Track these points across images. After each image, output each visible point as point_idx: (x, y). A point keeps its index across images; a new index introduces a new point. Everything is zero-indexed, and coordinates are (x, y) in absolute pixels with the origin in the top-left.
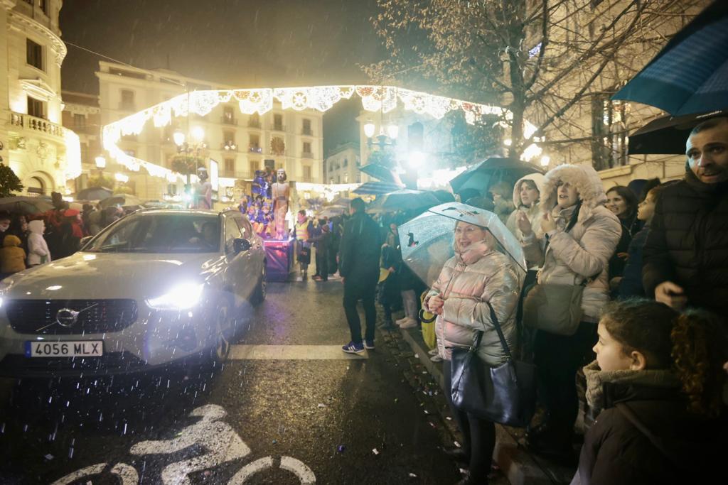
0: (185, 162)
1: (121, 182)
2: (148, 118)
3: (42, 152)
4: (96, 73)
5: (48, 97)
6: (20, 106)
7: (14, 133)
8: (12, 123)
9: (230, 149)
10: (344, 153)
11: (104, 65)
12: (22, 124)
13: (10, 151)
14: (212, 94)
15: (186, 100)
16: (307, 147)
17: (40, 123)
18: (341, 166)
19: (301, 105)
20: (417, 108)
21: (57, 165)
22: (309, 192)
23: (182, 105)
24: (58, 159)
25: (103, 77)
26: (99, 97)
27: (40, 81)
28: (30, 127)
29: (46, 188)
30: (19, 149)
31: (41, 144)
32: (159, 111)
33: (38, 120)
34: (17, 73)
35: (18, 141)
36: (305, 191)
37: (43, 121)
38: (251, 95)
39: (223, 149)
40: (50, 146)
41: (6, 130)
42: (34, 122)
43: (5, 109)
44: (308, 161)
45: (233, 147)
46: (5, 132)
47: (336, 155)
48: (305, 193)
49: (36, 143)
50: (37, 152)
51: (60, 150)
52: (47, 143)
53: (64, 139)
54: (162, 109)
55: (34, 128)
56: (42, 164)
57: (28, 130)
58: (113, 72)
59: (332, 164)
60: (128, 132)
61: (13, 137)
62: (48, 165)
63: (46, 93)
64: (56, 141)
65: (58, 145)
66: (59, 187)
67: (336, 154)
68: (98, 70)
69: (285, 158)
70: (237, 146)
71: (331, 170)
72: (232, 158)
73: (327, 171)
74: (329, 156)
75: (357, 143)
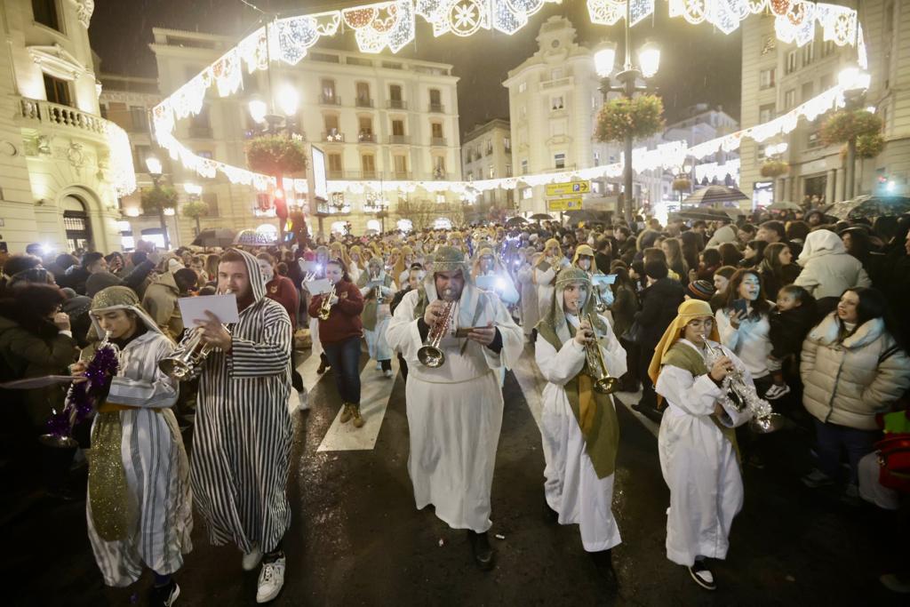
0: (271, 151)
1: (191, 195)
2: (209, 85)
3: (76, 157)
4: (150, 45)
5: (74, 73)
6: (35, 90)
7: (29, 131)
8: (24, 115)
9: (335, 140)
10: (487, 135)
11: (159, 33)
12: (39, 116)
13: (29, 158)
14: (307, 21)
15: (263, 39)
16: (437, 129)
17: (64, 114)
18: (483, 154)
19: (469, 26)
20: (691, 13)
21: (100, 176)
22: (443, 193)
23: (258, 50)
24: (100, 166)
25: (160, 50)
26: (159, 80)
27: (57, 48)
28: (51, 119)
29: (89, 210)
30: (41, 155)
31: (72, 146)
32: (224, 68)
33: (61, 108)
34: (22, 37)
35: (38, 143)
36: (438, 193)
37: (69, 110)
38: (375, 16)
39: (325, 140)
40: (85, 149)
41: (16, 126)
42: (56, 112)
43: (10, 94)
44: (439, 150)
45: (338, 137)
46: (17, 129)
47: (475, 140)
48: (439, 196)
49: (65, 144)
50: (69, 156)
51: (102, 153)
52: (81, 144)
53: (105, 136)
54: (228, 63)
55: (58, 121)
56: (78, 174)
57: (48, 125)
58: (172, 42)
59: (469, 153)
60: (183, 114)
61: (32, 138)
62: (87, 176)
63: (71, 68)
64: (91, 138)
65: (98, 146)
66: (108, 208)
67: (475, 138)
68: (152, 40)
69: (407, 147)
70: (344, 135)
71: (469, 161)
72: (338, 152)
73: (464, 163)
74: (466, 142)
75: (505, 120)
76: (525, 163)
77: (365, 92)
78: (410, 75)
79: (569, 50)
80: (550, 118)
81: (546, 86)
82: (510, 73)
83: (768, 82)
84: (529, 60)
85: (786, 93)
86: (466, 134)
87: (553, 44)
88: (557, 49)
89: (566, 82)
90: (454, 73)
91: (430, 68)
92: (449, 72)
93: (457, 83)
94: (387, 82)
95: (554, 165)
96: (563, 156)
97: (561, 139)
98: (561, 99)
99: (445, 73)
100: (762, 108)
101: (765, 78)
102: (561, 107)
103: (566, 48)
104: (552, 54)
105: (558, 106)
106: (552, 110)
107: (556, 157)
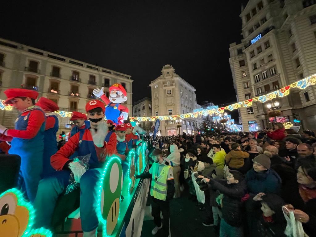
9: (75, 96)
10: (143, 103)
18: (141, 109)
39: (70, 95)
45: (77, 94)
59: (136, 109)
67: (138, 103)
70: (80, 94)
71: (136, 112)
72: (76, 101)
73: (134, 112)
74: (135, 105)
75: (149, 98)
76: (157, 112)
77: (93, 79)
78: (113, 76)
79: (173, 75)
80: (166, 97)
81: (165, 86)
82: (152, 82)
83: (246, 86)
84: (159, 77)
85: (257, 89)
86: (135, 102)
87: (167, 73)
88: (169, 75)
89: (172, 85)
90: (131, 79)
91: (122, 76)
92: (130, 78)
93: (132, 82)
94: (103, 77)
95: (168, 114)
96: (171, 110)
97: (170, 104)
98: (170, 91)
99: (128, 78)
100: (246, 95)
101: (245, 85)
102: (170, 93)
103: (172, 74)
104: (167, 76)
105: (169, 93)
106: (167, 94)
107: (169, 111)
